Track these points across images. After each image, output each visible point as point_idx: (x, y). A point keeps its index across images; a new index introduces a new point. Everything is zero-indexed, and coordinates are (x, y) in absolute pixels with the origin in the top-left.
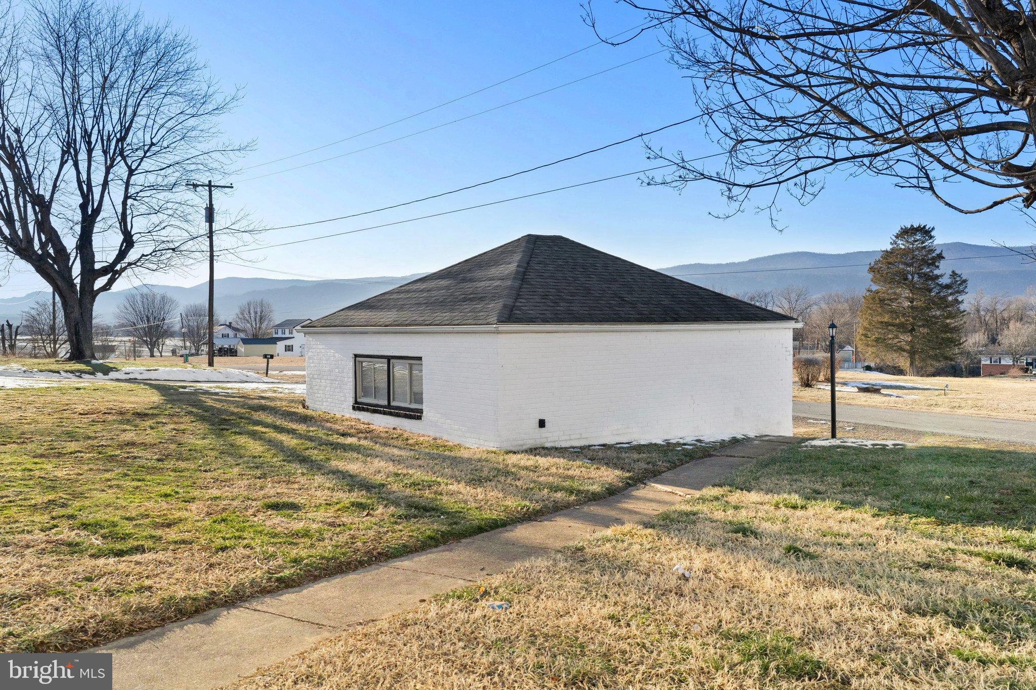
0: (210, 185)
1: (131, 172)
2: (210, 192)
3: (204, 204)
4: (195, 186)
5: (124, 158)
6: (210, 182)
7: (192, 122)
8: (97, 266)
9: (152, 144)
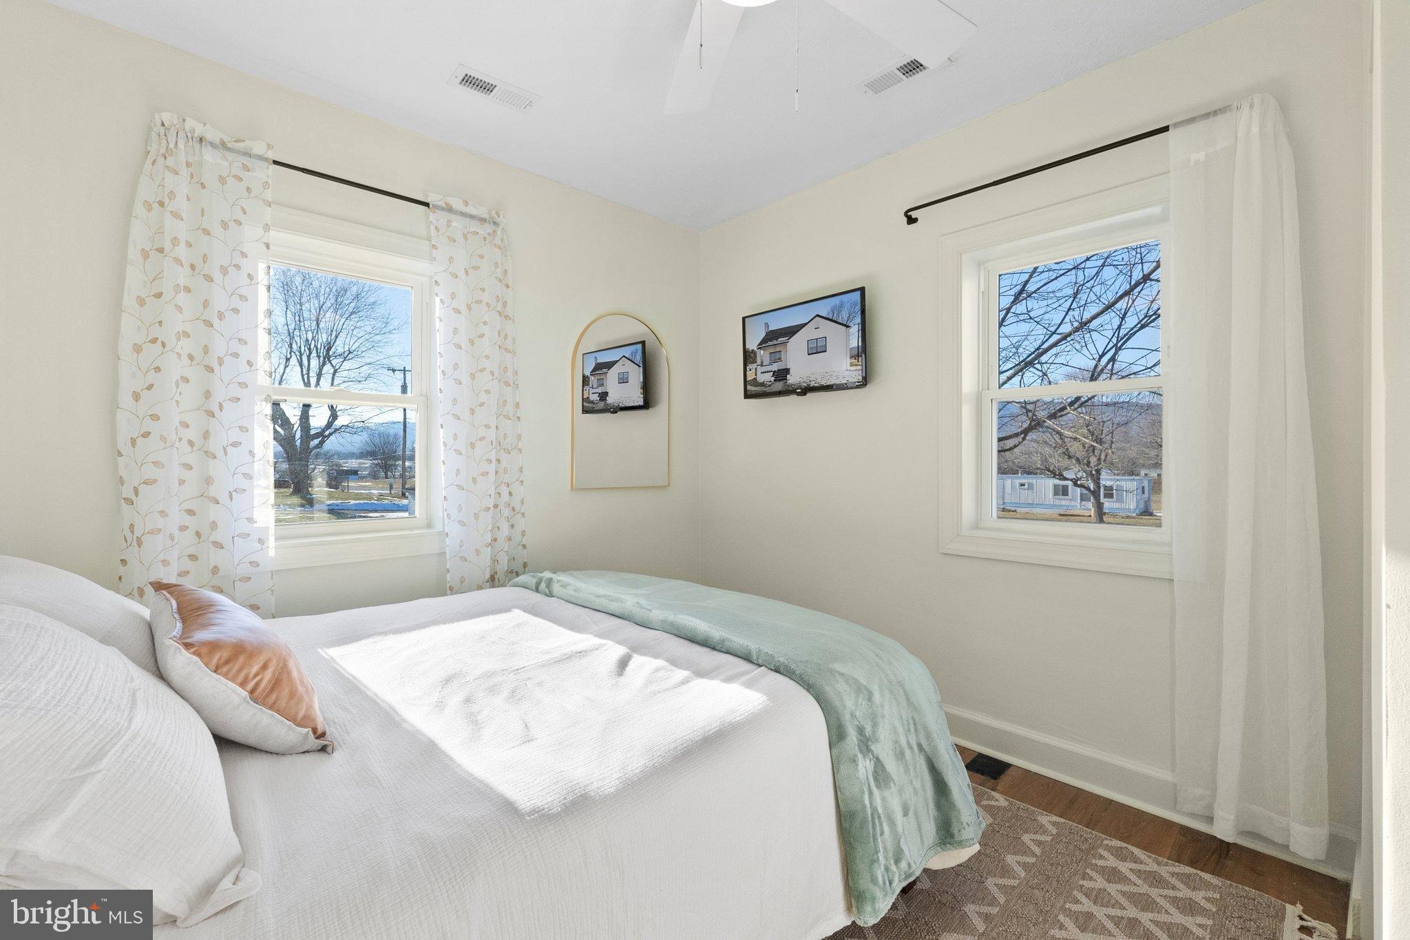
0: (404, 370)
1: (335, 371)
2: (405, 374)
3: (401, 383)
4: (394, 371)
5: (330, 362)
6: (404, 368)
7: (378, 338)
8: (313, 432)
9: (350, 352)
